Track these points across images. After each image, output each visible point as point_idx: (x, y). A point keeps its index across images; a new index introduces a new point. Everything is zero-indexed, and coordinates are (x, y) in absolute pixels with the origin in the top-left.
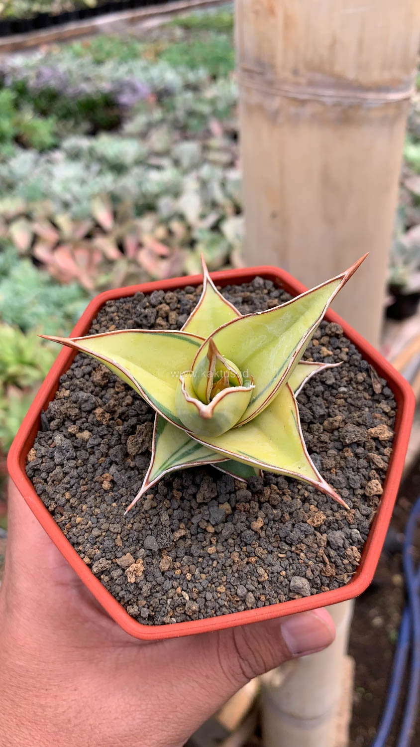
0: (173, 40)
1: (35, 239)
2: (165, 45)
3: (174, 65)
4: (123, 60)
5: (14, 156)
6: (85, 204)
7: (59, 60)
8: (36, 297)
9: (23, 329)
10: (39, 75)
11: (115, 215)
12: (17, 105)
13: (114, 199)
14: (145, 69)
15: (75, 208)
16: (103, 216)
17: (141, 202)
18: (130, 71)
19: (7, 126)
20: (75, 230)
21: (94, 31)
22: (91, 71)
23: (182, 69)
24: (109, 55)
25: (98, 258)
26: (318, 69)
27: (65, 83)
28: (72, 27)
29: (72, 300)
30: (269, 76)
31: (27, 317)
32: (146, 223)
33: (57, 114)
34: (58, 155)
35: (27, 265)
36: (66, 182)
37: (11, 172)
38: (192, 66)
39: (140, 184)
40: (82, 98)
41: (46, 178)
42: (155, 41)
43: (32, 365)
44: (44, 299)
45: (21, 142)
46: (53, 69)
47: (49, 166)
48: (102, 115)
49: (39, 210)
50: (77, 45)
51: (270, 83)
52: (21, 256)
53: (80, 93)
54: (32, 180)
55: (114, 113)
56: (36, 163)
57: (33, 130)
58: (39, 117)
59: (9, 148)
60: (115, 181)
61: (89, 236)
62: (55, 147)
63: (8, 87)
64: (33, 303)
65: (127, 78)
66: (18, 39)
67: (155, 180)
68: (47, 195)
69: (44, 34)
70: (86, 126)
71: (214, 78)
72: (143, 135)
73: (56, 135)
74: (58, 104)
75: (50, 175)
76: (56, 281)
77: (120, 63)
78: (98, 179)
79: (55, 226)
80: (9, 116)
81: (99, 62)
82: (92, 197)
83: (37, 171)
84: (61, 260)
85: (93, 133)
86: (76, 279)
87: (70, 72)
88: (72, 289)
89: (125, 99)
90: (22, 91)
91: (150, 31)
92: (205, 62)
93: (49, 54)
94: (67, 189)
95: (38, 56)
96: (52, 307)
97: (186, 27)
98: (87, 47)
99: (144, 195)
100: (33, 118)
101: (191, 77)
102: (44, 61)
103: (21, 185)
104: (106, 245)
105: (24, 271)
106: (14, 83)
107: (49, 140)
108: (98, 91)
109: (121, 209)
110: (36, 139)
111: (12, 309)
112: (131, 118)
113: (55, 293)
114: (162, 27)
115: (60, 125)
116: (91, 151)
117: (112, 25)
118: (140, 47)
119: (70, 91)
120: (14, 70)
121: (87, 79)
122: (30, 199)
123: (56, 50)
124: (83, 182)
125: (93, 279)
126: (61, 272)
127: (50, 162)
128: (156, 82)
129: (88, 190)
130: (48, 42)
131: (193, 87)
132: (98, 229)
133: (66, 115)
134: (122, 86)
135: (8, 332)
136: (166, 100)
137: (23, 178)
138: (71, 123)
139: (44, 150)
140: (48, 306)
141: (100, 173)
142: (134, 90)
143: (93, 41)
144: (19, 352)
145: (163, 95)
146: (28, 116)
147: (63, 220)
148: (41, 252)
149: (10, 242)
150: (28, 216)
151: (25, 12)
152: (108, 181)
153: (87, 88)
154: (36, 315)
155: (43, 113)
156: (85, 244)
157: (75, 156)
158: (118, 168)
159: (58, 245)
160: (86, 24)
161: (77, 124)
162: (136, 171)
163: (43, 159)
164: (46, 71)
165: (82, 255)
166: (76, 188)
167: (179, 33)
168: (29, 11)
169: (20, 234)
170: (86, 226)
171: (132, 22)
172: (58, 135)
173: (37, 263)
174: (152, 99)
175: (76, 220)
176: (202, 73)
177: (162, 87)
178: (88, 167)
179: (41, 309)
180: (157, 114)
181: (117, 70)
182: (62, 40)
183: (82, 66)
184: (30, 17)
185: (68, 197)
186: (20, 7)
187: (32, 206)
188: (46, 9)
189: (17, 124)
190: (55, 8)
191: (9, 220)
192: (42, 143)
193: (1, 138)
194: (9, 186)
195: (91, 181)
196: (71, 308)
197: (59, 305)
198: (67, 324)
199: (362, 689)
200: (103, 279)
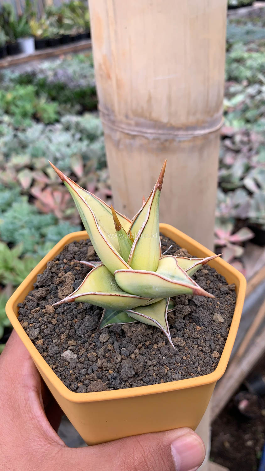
1: (33, 183)
5: (30, 126)
6: (67, 161)
7: (70, 65)
8: (26, 222)
9: (11, 245)
11: (85, 168)
12: (37, 94)
13: (85, 158)
15: (60, 163)
17: (102, 160)
19: (29, 107)
20: (57, 178)
22: (88, 72)
25: (67, 198)
27: (71, 79)
28: (83, 43)
29: (47, 225)
31: (17, 236)
34: (58, 126)
35: (25, 199)
36: (60, 144)
37: (26, 137)
39: (103, 148)
40: (78, 90)
41: (46, 141)
43: (12, 270)
44: (29, 224)
45: (36, 118)
46: (65, 71)
47: (50, 134)
49: (39, 163)
50: (82, 56)
52: (22, 194)
53: (79, 86)
54: (38, 144)
56: (43, 132)
57: (45, 110)
58: (49, 102)
59: (28, 121)
60: (88, 146)
62: (58, 121)
63: (34, 83)
64: (22, 227)
66: (49, 51)
68: (45, 154)
69: (65, 48)
70: (78, 107)
74: (63, 93)
75: (50, 140)
76: (40, 212)
78: (79, 144)
79: (46, 174)
80: (31, 101)
81: (92, 66)
82: (74, 155)
83: (43, 137)
85: (80, 113)
86: (52, 211)
87: (75, 72)
88: (47, 218)
90: (42, 85)
93: (64, 61)
94: (59, 150)
95: (58, 62)
96: (33, 230)
98: (88, 57)
99: (104, 155)
100: (45, 103)
102: (61, 66)
103: (31, 146)
105: (22, 204)
106: (39, 80)
107: (53, 116)
108: (89, 85)
109: (90, 164)
110: (45, 116)
111: (8, 230)
113: (37, 219)
115: (61, 107)
116: (77, 125)
119: (72, 84)
120: (42, 71)
121: (85, 77)
122: (34, 156)
123: (69, 57)
124: (68, 145)
125: (63, 212)
126: (44, 205)
127: (51, 131)
129: (68, 151)
130: (65, 53)
133: (66, 101)
135: (1, 247)
137: (33, 142)
138: (69, 106)
139: (50, 123)
140: (30, 229)
141: (81, 140)
144: (5, 261)
146: (43, 102)
147: (51, 171)
148: (35, 191)
149: (19, 183)
150: (31, 168)
151: (55, 35)
152: (84, 146)
153: (83, 83)
154: (22, 235)
155: (54, 99)
156: (61, 188)
157: (67, 129)
158: (92, 137)
161: (72, 106)
163: (47, 129)
164: (60, 72)
165: (58, 195)
166: (64, 150)
168: (58, 34)
169: (25, 178)
172: (59, 114)
173: (32, 199)
178: (73, 136)
179: (26, 231)
182: (75, 52)
183: (82, 69)
184: (58, 38)
185: (58, 155)
186: (53, 31)
187: (35, 160)
188: (67, 33)
189: (35, 107)
190: (73, 32)
191: (18, 170)
192: (49, 118)
193: (25, 115)
194: (23, 146)
195: (73, 146)
196: (44, 230)
197: (38, 228)
198: (41, 240)
200: (69, 212)
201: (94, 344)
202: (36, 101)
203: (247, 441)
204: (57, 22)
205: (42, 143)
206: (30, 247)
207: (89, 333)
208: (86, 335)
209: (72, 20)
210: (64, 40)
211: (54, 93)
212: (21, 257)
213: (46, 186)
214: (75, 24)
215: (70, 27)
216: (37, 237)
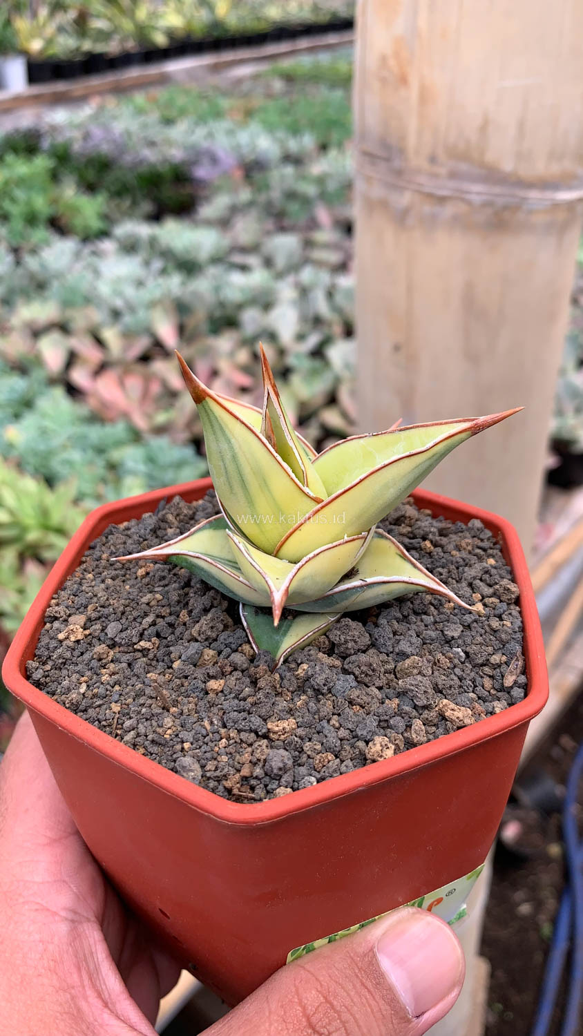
0: (269, 96)
1: (72, 359)
2: (258, 101)
3: (270, 128)
4: (201, 120)
5: (47, 243)
6: (142, 314)
7: (115, 118)
8: (69, 438)
9: (50, 481)
10: (87, 136)
11: (181, 330)
12: (55, 177)
13: (181, 308)
14: (231, 133)
15: (127, 319)
16: (166, 331)
17: (218, 314)
18: (210, 135)
19: (40, 203)
20: (126, 348)
21: (164, 80)
22: (157, 133)
23: (281, 134)
24: (183, 112)
25: (156, 388)
26: (464, 157)
27: (122, 148)
28: (134, 73)
29: (119, 444)
30: (397, 163)
31: (56, 465)
32: (224, 343)
33: (109, 191)
34: (108, 245)
35: (59, 393)
36: (118, 281)
37: (43, 266)
38: (295, 131)
39: (217, 289)
40: (143, 169)
41: (89, 276)
42: (246, 95)
43: (60, 531)
44: (79, 442)
45: (58, 226)
46: (107, 129)
47: (95, 260)
48: (169, 193)
49: (81, 319)
50: (139, 98)
51: (399, 173)
52: (52, 382)
53: (141, 162)
54: (71, 279)
55: (186, 190)
56: (77, 255)
57: (76, 210)
58: (84, 193)
59: (41, 233)
60: (183, 284)
61: (145, 358)
62: (104, 234)
63: (45, 151)
64: (64, 447)
65: (205, 144)
66: (60, 87)
67: (238, 284)
68: (89, 300)
69: (95, 81)
70: (147, 207)
71: (324, 148)
72: (224, 223)
73: (106, 217)
74: (110, 178)
75: (97, 273)
76: (97, 418)
77: (197, 124)
78: (161, 281)
79: (99, 342)
80: (44, 190)
81: (168, 122)
82: (152, 305)
83: (79, 266)
84: (107, 389)
85: (156, 217)
86: (126, 416)
87: (128, 134)
88: (118, 430)
89: (202, 172)
90: (63, 157)
91: (239, 81)
92: (312, 125)
93: (101, 109)
94: (118, 293)
95: (86, 112)
96: (90, 454)
97: (289, 78)
98: (154, 101)
99: (222, 305)
100: (76, 194)
101: (293, 145)
102: (95, 117)
103: (55, 285)
104: (167, 371)
105: (55, 403)
106: (53, 146)
107: (96, 224)
108: (165, 161)
109: (191, 322)
110: (78, 222)
111: (35, 453)
112: (207, 199)
113: (95, 433)
114: (255, 77)
115: (113, 204)
116: (153, 242)
117: (189, 72)
118: (225, 103)
119: (128, 159)
120: (54, 129)
121: (152, 144)
122: (67, 304)
123: (111, 103)
124: (140, 284)
125: (149, 417)
126: (104, 405)
127: (94, 253)
128: (245, 151)
129: (146, 295)
130: (101, 93)
131: (294, 160)
132: (157, 349)
133: (120, 192)
134: (198, 155)
135: (30, 485)
136: (257, 176)
137: (59, 275)
138: (127, 203)
139: (89, 237)
140: (84, 450)
141: (164, 272)
142: (214, 160)
143: (161, 94)
144: (44, 513)
145: (253, 169)
146: (69, 191)
147: (111, 335)
148: (79, 377)
149: (38, 361)
150: (63, 328)
151: (72, 52)
152: (174, 283)
153: (150, 155)
154: (69, 463)
155: (90, 188)
156: (139, 368)
157: (130, 247)
158: (188, 267)
159: (101, 368)
160: (153, 70)
161: (135, 203)
162: (212, 271)
163: (87, 250)
164: (97, 132)
165: (134, 383)
166: (130, 291)
167: (278, 85)
168: (78, 49)
169: (52, 352)
170: (142, 344)
171: (216, 68)
172: (108, 219)
173: (73, 391)
174: (238, 174)
175: (127, 335)
176: (308, 141)
177: (252, 157)
178: (147, 263)
179: (76, 456)
180: (245, 195)
181: (193, 132)
182: (120, 91)
183: (145, 126)
184: (79, 58)
185: (119, 303)
186: (66, 45)
187: (70, 313)
188: (100, 48)
189: (54, 202)
190: (112, 47)
191: (36, 333)
192: (86, 228)
193: (31, 220)
194: (39, 286)
195: (151, 283)
196: (116, 455)
197: (100, 450)
198: (110, 476)
199: (500, 1006)
200: (161, 418)
202: (53, 189)
203: (519, 905)
204: (75, 25)
205: (79, 276)
206: (87, 488)
209: (110, 19)
210: (93, 64)
211: (91, 175)
214: (116, 30)
215: (104, 36)
216: (99, 468)
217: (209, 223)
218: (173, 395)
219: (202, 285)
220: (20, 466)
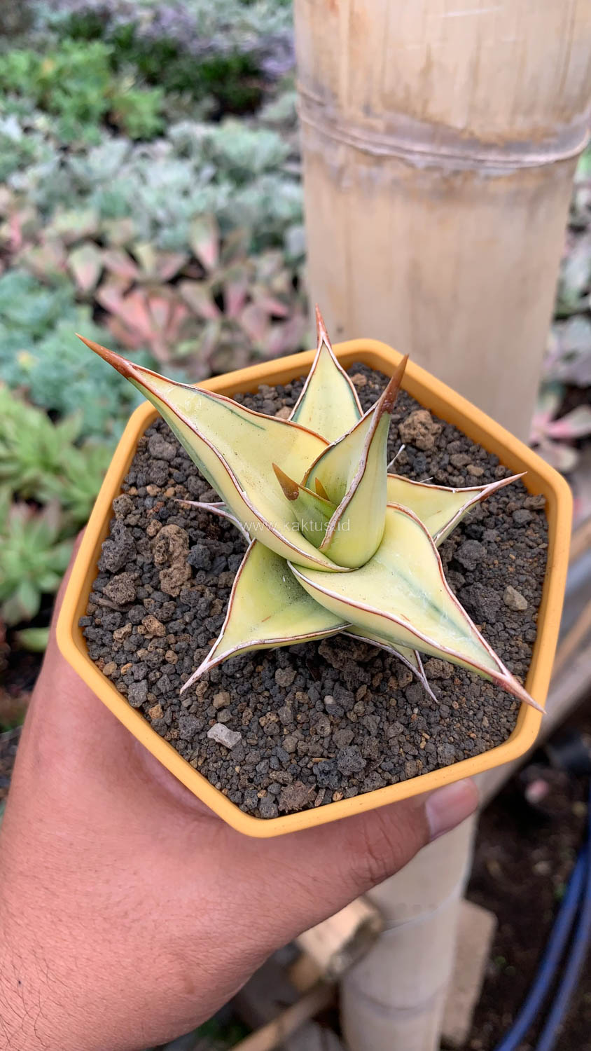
1: (104, 276)
5: (98, 144)
6: (182, 228)
8: (87, 366)
9: (54, 415)
11: (221, 246)
12: (114, 65)
13: (223, 223)
15: (166, 233)
16: (206, 249)
17: (264, 229)
19: (94, 96)
20: (158, 267)
22: (233, 15)
25: (181, 314)
26: (404, 108)
27: (193, 33)
30: (331, 111)
31: (68, 396)
32: (267, 263)
33: (167, 85)
34: (162, 147)
35: (85, 312)
36: (165, 188)
37: (89, 170)
39: (266, 202)
40: (209, 59)
41: (135, 180)
43: (58, 471)
44: (95, 372)
45: (112, 124)
46: (180, 10)
47: (144, 163)
48: (234, 88)
49: (117, 232)
52: (79, 300)
53: (211, 49)
54: (115, 186)
55: (255, 86)
56: (126, 159)
57: (131, 106)
58: (142, 85)
59: (92, 131)
60: (231, 195)
61: (176, 280)
62: (161, 134)
63: (107, 37)
64: (79, 377)
67: (289, 196)
68: (131, 210)
70: (209, 104)
72: (286, 127)
74: (176, 66)
75: (143, 179)
78: (209, 190)
79: (133, 258)
80: (99, 82)
82: (197, 216)
83: (126, 170)
84: (132, 311)
85: (215, 118)
86: (147, 344)
87: (202, 15)
89: (273, 65)
90: (126, 44)
94: (163, 204)
96: (104, 385)
99: (270, 219)
100: (133, 87)
103: (99, 190)
104: (197, 295)
105: (79, 326)
106: (118, 31)
107: (152, 122)
108: (235, 50)
109: (232, 237)
110: (133, 120)
111: (47, 383)
112: (274, 97)
115: (170, 100)
116: (207, 145)
119: (197, 45)
120: (124, 8)
121: (225, 28)
122: (106, 214)
124: (185, 193)
125: (171, 347)
126: (127, 330)
127: (144, 156)
129: (185, 207)
132: (193, 270)
133: (182, 86)
134: (273, 44)
135: (35, 418)
137: (103, 181)
138: (187, 98)
139: (143, 139)
140: (98, 381)
141: (214, 180)
142: (288, 50)
144: (43, 450)
146: (127, 84)
147: (145, 250)
148: (108, 296)
149: (70, 276)
150: (99, 242)
152: (221, 195)
153: (221, 42)
154: (80, 394)
155: (152, 80)
156: (167, 292)
157: (183, 153)
158: (240, 177)
159: (131, 289)
161: (196, 99)
162: (265, 180)
163: (137, 152)
164: (168, 13)
165: (160, 308)
166: (176, 202)
169: (85, 265)
170: (176, 263)
172: (165, 117)
173: (100, 313)
175: (163, 251)
178: (197, 170)
179: (87, 386)
183: (220, 8)
185: (161, 214)
187: (107, 225)
189: (108, 96)
191: (70, 244)
192: (141, 127)
193: (84, 115)
194: (82, 191)
195: (196, 194)
198: (121, 410)
199: (502, 959)
200: (184, 348)
201: (266, 694)
202: (111, 83)
205: (125, 185)
206: (96, 423)
207: (250, 668)
208: (245, 672)
211: (153, 65)
212: (78, 443)
213: (133, 286)
216: (112, 403)
217: (272, 126)
218: (200, 322)
219: (251, 197)
220: (28, 397)
